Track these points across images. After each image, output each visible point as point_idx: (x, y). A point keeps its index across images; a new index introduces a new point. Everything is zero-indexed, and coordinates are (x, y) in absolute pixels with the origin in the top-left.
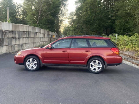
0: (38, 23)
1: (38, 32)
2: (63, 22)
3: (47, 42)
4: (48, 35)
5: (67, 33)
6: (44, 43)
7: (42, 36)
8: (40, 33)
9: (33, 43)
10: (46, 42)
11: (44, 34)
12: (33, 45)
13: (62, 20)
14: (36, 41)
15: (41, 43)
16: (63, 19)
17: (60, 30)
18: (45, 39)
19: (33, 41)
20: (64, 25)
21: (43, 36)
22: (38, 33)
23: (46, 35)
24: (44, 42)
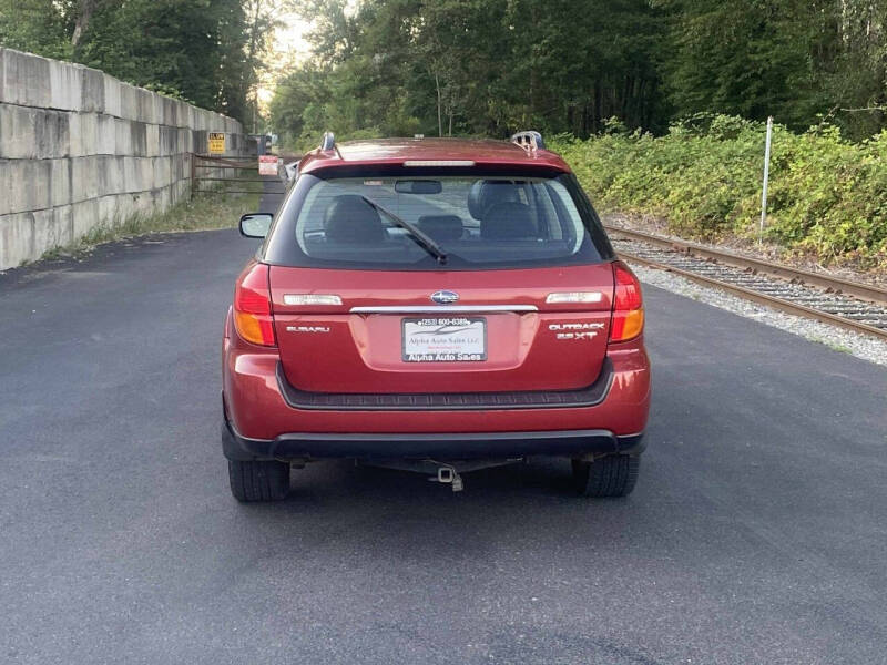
0: (84, 40)
1: (76, 104)
2: (278, 32)
3: (165, 196)
4: (171, 133)
5: (302, 122)
6: (143, 202)
7: (113, 139)
8: (101, 115)
9: (29, 214)
10: (154, 192)
11: (139, 129)
12: (27, 233)
13: (265, 23)
14: (59, 195)
15: (107, 208)
16: (275, 15)
17: (251, 96)
18: (146, 164)
19: (30, 191)
20: (285, 59)
21: (126, 146)
22: (74, 121)
23: (152, 133)
24: (135, 196)
